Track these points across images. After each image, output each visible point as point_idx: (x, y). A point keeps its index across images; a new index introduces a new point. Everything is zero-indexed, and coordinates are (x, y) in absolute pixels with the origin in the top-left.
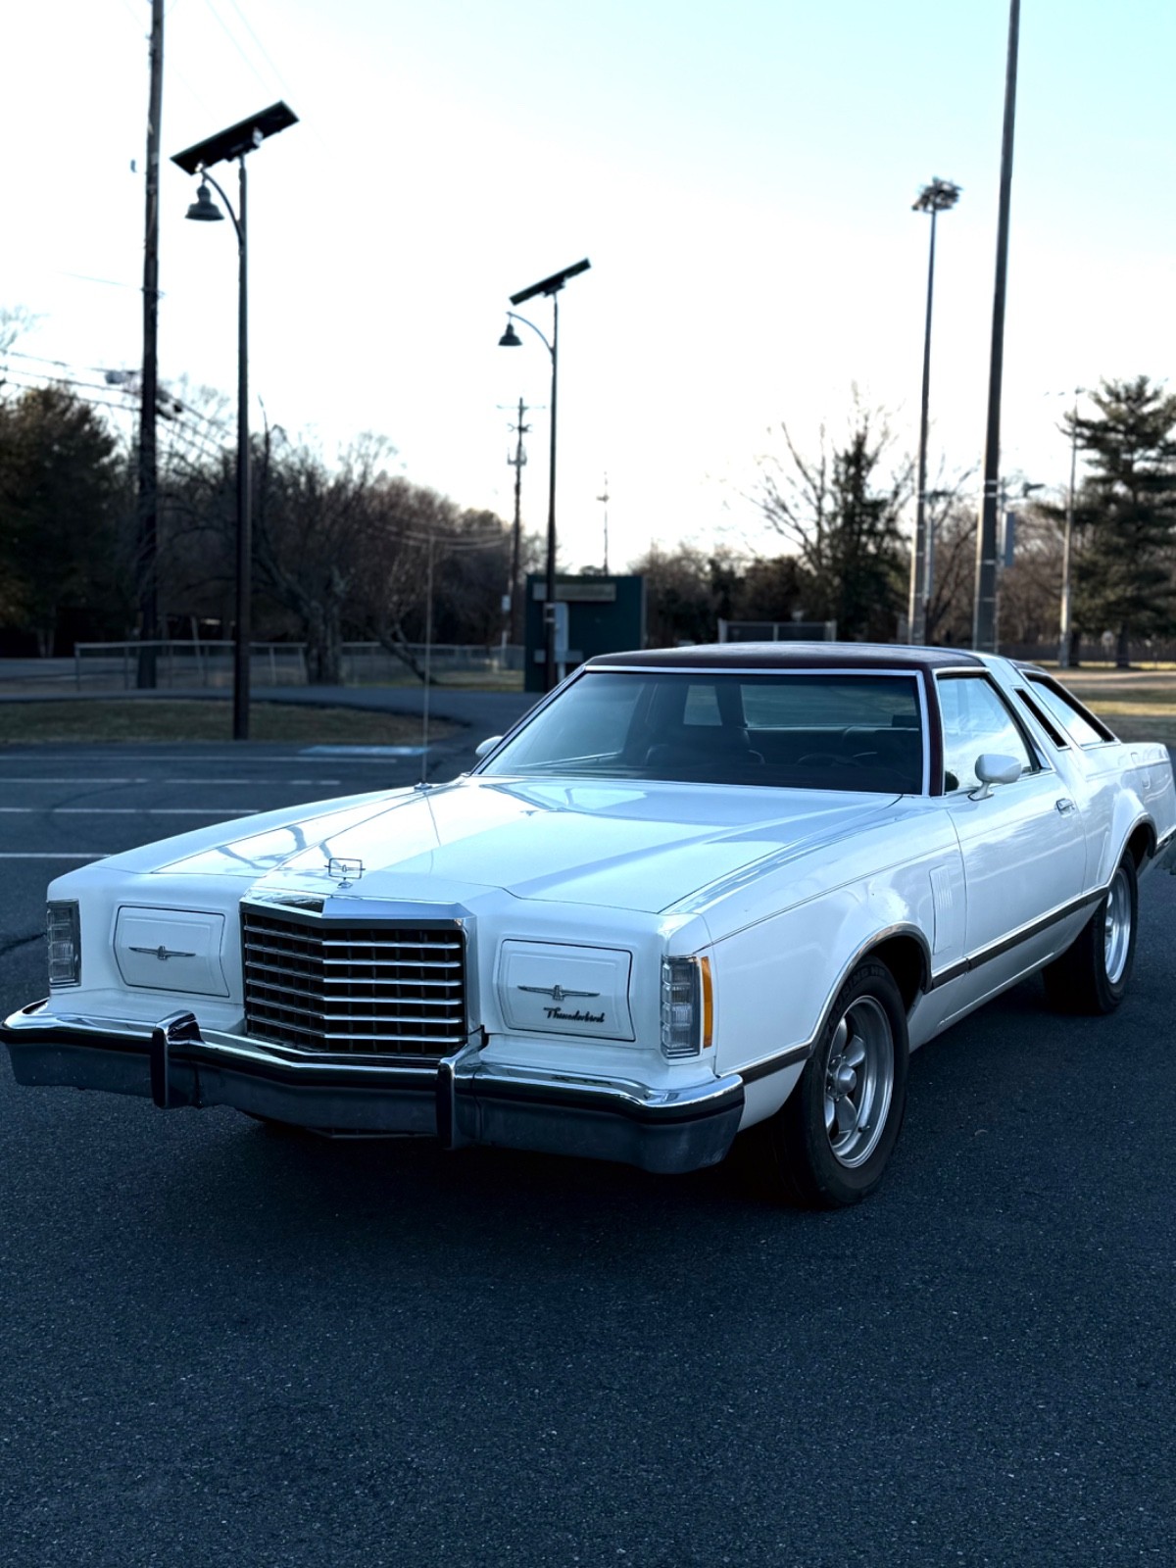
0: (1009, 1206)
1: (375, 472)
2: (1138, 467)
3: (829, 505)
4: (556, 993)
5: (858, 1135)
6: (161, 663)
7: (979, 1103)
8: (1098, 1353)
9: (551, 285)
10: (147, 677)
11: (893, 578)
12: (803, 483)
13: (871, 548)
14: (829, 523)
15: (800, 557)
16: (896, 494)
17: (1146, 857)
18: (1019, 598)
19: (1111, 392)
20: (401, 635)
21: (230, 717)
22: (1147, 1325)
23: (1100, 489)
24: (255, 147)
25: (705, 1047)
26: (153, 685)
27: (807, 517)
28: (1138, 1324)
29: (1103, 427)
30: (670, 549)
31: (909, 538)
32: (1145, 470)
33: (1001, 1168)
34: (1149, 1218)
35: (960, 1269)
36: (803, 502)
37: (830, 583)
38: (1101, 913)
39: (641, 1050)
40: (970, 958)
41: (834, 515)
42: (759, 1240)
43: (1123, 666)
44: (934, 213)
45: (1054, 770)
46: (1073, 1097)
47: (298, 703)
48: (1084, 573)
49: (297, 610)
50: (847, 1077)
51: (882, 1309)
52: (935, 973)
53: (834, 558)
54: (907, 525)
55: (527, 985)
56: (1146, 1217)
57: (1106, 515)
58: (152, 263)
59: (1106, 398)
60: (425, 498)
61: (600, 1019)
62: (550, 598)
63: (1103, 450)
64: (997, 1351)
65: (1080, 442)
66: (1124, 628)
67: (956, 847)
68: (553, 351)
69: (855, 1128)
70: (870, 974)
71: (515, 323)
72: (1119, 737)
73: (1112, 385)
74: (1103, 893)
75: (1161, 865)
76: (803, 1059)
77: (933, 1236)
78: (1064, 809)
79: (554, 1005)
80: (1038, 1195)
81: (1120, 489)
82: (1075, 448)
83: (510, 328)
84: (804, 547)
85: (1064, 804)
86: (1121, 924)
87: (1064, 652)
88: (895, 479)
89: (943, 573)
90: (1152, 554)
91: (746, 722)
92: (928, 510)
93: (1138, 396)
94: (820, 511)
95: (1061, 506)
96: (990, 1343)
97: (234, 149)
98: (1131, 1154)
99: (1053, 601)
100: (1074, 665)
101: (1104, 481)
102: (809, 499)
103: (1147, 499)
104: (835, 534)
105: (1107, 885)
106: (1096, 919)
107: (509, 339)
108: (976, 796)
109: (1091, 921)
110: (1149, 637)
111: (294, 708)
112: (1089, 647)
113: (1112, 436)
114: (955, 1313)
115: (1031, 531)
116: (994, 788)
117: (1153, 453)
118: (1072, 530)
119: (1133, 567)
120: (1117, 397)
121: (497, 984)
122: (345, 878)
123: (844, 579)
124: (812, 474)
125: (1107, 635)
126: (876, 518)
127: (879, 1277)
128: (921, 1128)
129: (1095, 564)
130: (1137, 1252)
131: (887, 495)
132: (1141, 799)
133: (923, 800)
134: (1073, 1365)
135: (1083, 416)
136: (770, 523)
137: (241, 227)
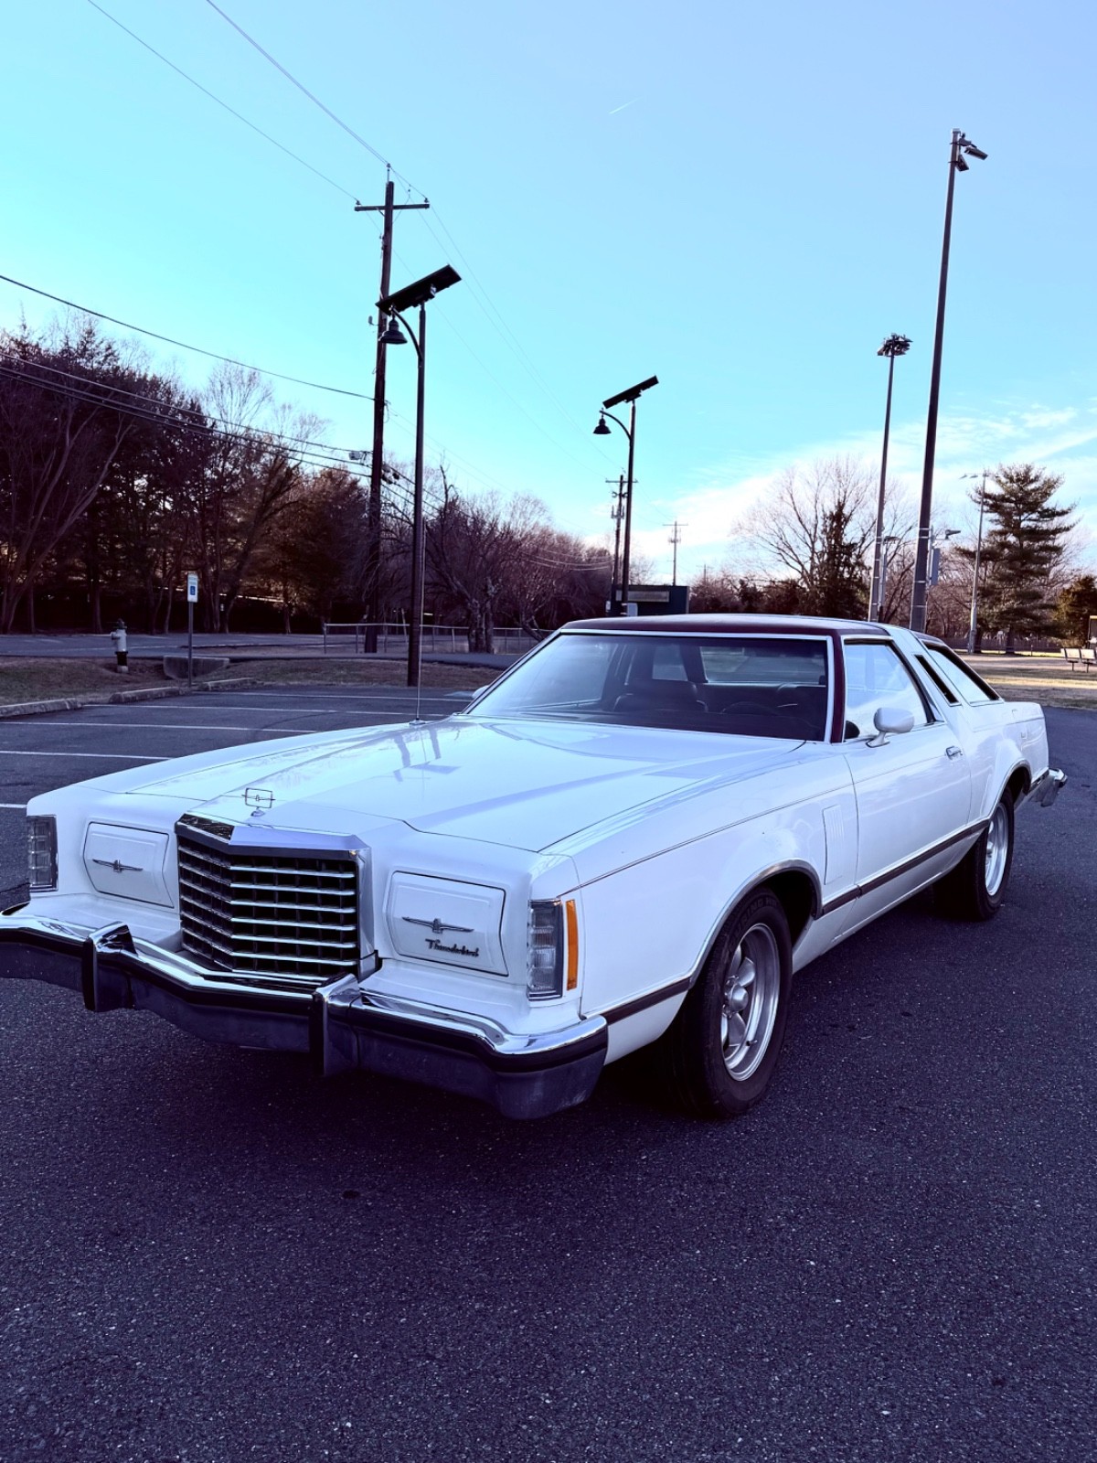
0: (883, 1124)
1: (532, 524)
2: (1023, 524)
3: (819, 547)
4: (436, 926)
5: (746, 1048)
6: (380, 638)
7: (870, 1005)
8: (954, 1329)
9: (631, 395)
10: (371, 646)
11: (859, 594)
12: (801, 531)
13: (846, 575)
14: (819, 558)
15: (799, 580)
16: (863, 540)
17: (1022, 794)
18: (943, 609)
19: (1006, 476)
20: (535, 623)
21: (405, 672)
22: (1006, 1289)
23: (998, 539)
24: (432, 297)
25: (569, 988)
26: (375, 651)
27: (804, 554)
28: (997, 1286)
29: (1003, 499)
30: (715, 575)
31: (870, 568)
32: (1028, 526)
33: (880, 1077)
34: (1014, 1144)
35: (826, 1203)
36: (802, 545)
37: (818, 597)
38: (984, 839)
39: (514, 985)
40: (861, 885)
41: (823, 553)
42: (640, 1155)
43: (1010, 653)
44: (892, 357)
45: (946, 722)
46: (952, 1002)
47: (456, 664)
48: (986, 593)
49: (465, 605)
50: (740, 996)
51: (740, 1255)
52: (825, 901)
53: (821, 580)
54: (869, 559)
55: (411, 917)
56: (1010, 1142)
57: (1002, 555)
58: (381, 382)
59: (1004, 480)
60: (563, 540)
61: (475, 954)
62: (624, 599)
63: (1000, 514)
64: (848, 1322)
65: (986, 508)
66: (1011, 629)
67: (850, 790)
68: (631, 437)
69: (743, 1041)
70: (765, 905)
71: (606, 417)
72: (1003, 697)
73: (1008, 472)
74: (985, 824)
75: (1033, 799)
76: (684, 990)
77: (806, 1158)
78: (953, 754)
79: (434, 937)
80: (912, 1111)
81: (1012, 539)
82: (982, 511)
83: (602, 422)
84: (802, 573)
85: (952, 751)
86: (1000, 847)
87: (971, 643)
88: (863, 530)
89: (892, 591)
90: (1031, 581)
91: (707, 679)
92: (883, 550)
93: (1025, 479)
94: (813, 552)
95: (972, 549)
96: (842, 1309)
97: (417, 298)
98: (1000, 1066)
99: (965, 611)
100: (977, 652)
101: (1001, 533)
102: (806, 543)
103: (1029, 545)
104: (822, 564)
105: (989, 818)
106: (979, 844)
107: (602, 429)
108: (873, 743)
109: (975, 846)
110: (1028, 635)
111: (453, 667)
112: (988, 641)
113: (1007, 504)
114: (812, 1263)
115: (952, 566)
116: (889, 737)
117: (1034, 516)
118: (979, 565)
119: (1018, 589)
120: (1011, 480)
121: (387, 913)
122: (258, 807)
123: (826, 594)
124: (808, 527)
125: (1000, 633)
126: (850, 555)
127: (745, 1210)
128: (814, 1029)
129: (993, 586)
130: (1001, 1187)
131: (857, 540)
132: (1018, 747)
133: (824, 746)
134: (926, 1347)
135: (988, 491)
136: (780, 558)
137: (420, 349)
